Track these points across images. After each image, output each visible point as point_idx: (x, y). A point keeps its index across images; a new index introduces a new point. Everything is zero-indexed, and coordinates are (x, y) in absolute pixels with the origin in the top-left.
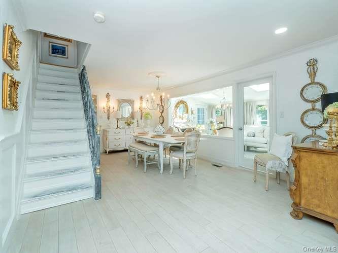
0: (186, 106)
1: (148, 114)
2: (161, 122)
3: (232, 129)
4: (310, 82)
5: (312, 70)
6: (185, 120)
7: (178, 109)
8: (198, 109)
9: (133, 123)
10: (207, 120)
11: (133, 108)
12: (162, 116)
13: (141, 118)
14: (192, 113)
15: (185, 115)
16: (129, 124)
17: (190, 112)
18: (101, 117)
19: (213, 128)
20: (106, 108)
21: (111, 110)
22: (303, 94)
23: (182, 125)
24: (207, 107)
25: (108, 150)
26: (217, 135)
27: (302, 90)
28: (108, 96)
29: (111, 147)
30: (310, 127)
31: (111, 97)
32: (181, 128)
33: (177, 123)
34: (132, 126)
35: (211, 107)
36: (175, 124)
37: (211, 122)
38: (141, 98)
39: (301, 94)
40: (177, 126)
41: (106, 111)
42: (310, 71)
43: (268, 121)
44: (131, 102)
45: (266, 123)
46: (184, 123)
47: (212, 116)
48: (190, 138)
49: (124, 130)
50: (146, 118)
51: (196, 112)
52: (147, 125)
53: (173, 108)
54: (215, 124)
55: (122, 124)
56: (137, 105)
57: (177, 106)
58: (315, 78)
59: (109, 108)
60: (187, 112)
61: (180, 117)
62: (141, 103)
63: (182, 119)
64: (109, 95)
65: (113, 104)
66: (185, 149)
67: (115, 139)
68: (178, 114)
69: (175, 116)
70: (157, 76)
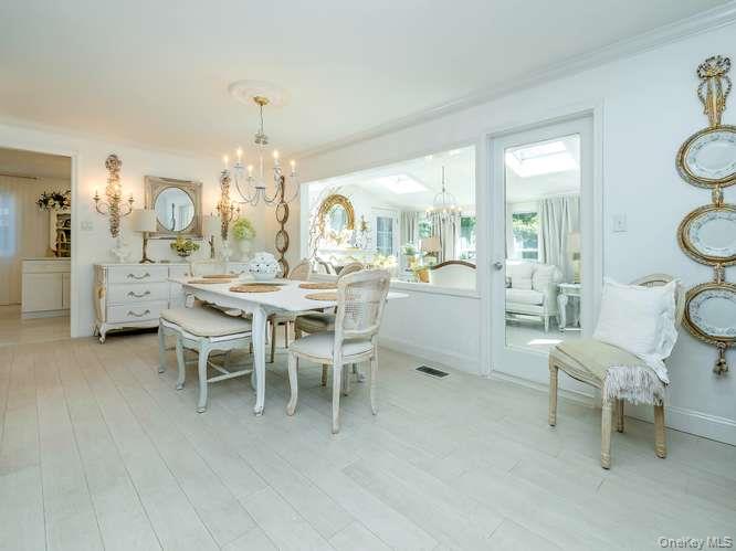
0: (348, 208)
1: (243, 224)
2: (281, 246)
3: (474, 267)
4: (706, 125)
5: (714, 89)
6: (345, 246)
7: (328, 216)
8: (379, 219)
9: (196, 247)
10: (399, 247)
11: (197, 206)
12: (283, 231)
13: (224, 235)
14: (364, 228)
15: (345, 231)
16: (183, 252)
17: (358, 226)
18: (87, 227)
19: (413, 266)
20: (104, 199)
21: (123, 207)
22: (687, 161)
23: (339, 257)
24: (398, 216)
25: (104, 329)
26: (431, 283)
27: (683, 150)
28: (113, 163)
29: (117, 319)
30: (708, 261)
31: (121, 168)
32: (336, 264)
33: (323, 252)
34: (194, 255)
35: (408, 217)
36: (319, 254)
37: (410, 252)
38: (225, 180)
39: (681, 162)
40: (325, 258)
41: (105, 209)
42: (710, 93)
43: (540, 250)
44: (192, 189)
45: (533, 256)
46: (344, 253)
47: (410, 238)
48: (354, 290)
49: (164, 267)
50: (239, 237)
51: (372, 226)
52: (242, 254)
53: (315, 212)
54: (417, 256)
55: (158, 249)
56: (211, 198)
57: (325, 207)
58: (724, 114)
59: (116, 199)
60: (351, 223)
61: (333, 237)
62: (225, 195)
63: (339, 241)
64: (119, 163)
65: (131, 190)
66: (338, 327)
67: (132, 293)
68: (328, 229)
69: (318, 232)
70: (256, 99)
